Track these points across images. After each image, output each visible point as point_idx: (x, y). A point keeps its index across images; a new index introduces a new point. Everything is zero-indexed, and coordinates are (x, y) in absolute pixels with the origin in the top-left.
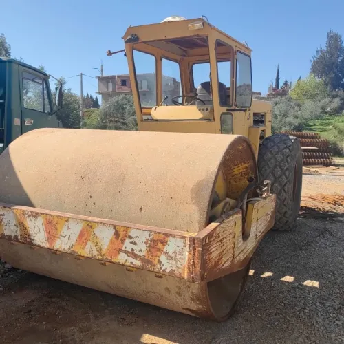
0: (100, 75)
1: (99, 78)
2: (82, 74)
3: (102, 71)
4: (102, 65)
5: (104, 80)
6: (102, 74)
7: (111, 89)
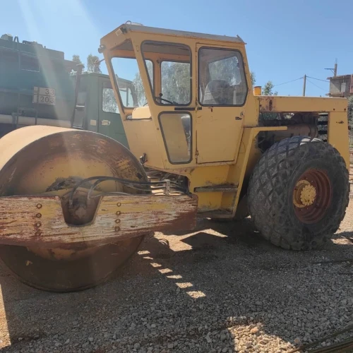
0: (332, 76)
1: (331, 79)
2: (306, 76)
3: (336, 70)
4: (336, 65)
5: (336, 81)
6: (335, 75)
7: (343, 90)
